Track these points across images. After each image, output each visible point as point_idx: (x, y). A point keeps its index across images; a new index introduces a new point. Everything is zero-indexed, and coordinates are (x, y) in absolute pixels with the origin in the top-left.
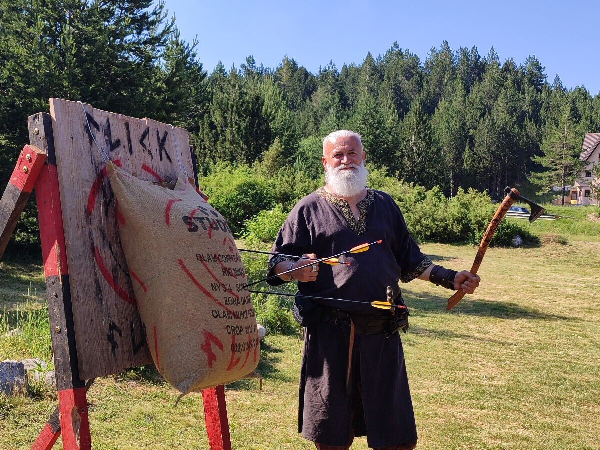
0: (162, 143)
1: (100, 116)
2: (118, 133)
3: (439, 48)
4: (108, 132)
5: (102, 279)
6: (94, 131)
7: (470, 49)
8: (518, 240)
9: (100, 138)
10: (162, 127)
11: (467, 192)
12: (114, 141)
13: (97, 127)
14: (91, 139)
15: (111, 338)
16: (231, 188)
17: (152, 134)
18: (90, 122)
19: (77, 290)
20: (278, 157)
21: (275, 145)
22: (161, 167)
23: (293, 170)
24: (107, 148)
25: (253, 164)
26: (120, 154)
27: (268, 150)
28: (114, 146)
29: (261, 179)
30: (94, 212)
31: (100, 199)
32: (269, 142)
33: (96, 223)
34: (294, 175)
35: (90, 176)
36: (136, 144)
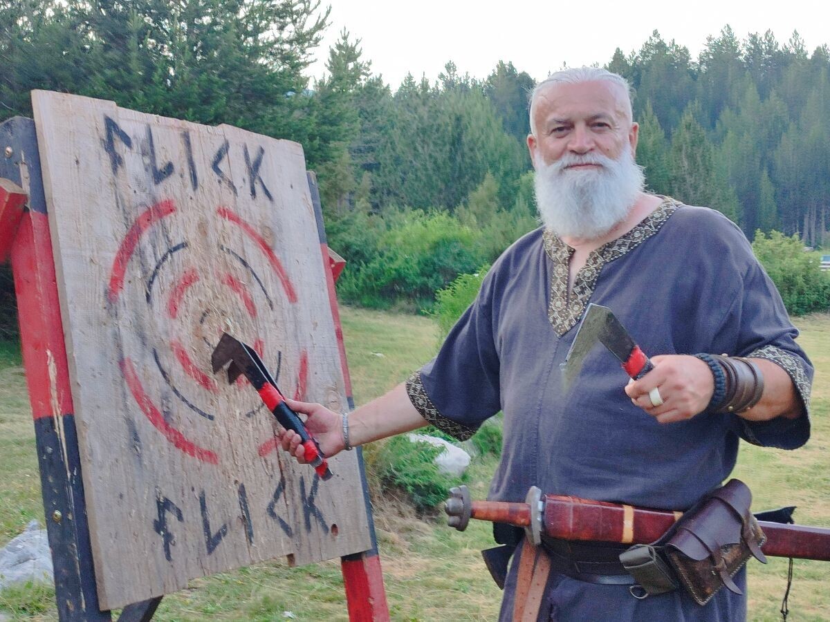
0: (254, 168)
1: (132, 121)
2: (169, 150)
3: (717, 36)
4: (149, 150)
6: (119, 148)
10: (255, 140)
11: (768, 237)
12: (160, 165)
13: (127, 140)
14: (117, 161)
15: (160, 525)
16: (426, 246)
17: (235, 153)
18: (112, 132)
19: (89, 442)
20: (491, 199)
21: (486, 183)
22: (253, 210)
23: (511, 216)
24: (146, 178)
25: (456, 211)
26: (173, 188)
27: (475, 189)
28: (161, 174)
29: (466, 230)
30: (123, 295)
31: (134, 272)
32: (477, 178)
33: (126, 315)
34: (513, 223)
35: (111, 231)
36: (204, 171)
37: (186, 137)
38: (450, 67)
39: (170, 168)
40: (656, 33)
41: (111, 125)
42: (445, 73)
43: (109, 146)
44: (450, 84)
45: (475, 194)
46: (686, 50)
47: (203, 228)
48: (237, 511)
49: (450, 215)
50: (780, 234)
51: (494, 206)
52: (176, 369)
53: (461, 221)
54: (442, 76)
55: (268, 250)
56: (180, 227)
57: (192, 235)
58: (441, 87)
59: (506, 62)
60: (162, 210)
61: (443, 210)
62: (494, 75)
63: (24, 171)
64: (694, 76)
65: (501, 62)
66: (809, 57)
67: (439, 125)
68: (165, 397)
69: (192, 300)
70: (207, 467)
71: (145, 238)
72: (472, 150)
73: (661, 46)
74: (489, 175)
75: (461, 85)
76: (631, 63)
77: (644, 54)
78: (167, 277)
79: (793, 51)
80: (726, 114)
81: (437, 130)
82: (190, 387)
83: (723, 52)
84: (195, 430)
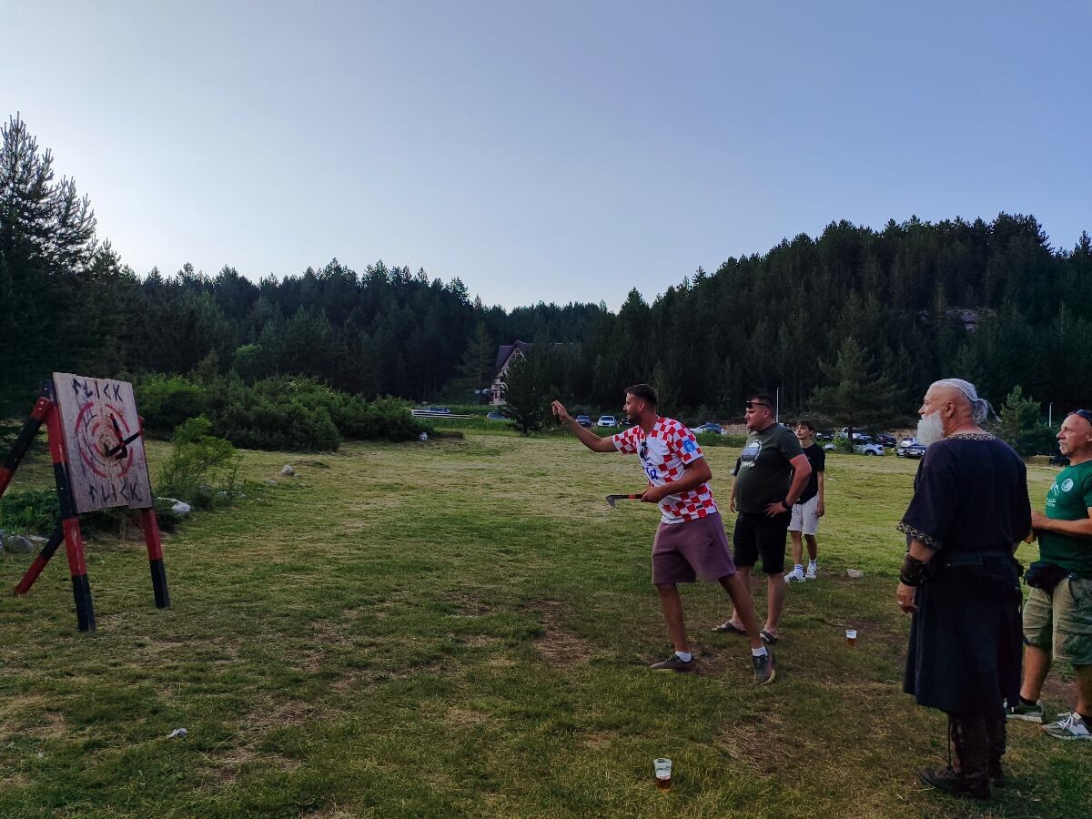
0: (116, 392)
1: (81, 380)
2: (91, 387)
3: (374, 266)
4: (85, 388)
5: (85, 463)
6: (78, 387)
7: (402, 269)
8: (424, 436)
9: (81, 391)
10: (116, 383)
11: (384, 398)
12: (89, 391)
13: (80, 386)
14: (77, 392)
15: (91, 493)
16: (166, 396)
17: (110, 387)
18: (76, 383)
19: (73, 469)
20: (214, 366)
21: (210, 355)
22: (116, 404)
23: (226, 380)
24: (85, 396)
25: (189, 373)
26: (92, 399)
27: (203, 359)
28: (89, 395)
29: (195, 387)
30: (80, 430)
31: (82, 424)
32: (205, 352)
33: (80, 435)
34: (227, 384)
35: (76, 411)
36: (101, 393)
37: (96, 383)
38: (188, 267)
39: (91, 392)
40: (334, 260)
41: (75, 381)
42: (184, 271)
43: (74, 387)
44: (187, 280)
45: (203, 363)
46: (354, 273)
47: (101, 410)
48: (112, 491)
49: (184, 377)
50: (391, 397)
51: (216, 370)
52: (95, 452)
53: (192, 381)
54: (181, 273)
55: (121, 417)
56: (95, 410)
57: (99, 413)
58: (181, 282)
59: (230, 268)
60: (89, 405)
61: (179, 374)
62: (221, 277)
63: (51, 396)
64: (359, 290)
65: (227, 269)
66: (430, 286)
67: (179, 316)
68: (92, 459)
69: (98, 431)
70: (103, 479)
71: (85, 413)
72: (201, 333)
73: (338, 269)
74: (213, 351)
75: (196, 281)
76: (318, 278)
77: (328, 273)
78: (91, 425)
79: (420, 280)
80: (378, 316)
81: (177, 319)
82: (98, 456)
83: (377, 276)
84: (101, 469)
